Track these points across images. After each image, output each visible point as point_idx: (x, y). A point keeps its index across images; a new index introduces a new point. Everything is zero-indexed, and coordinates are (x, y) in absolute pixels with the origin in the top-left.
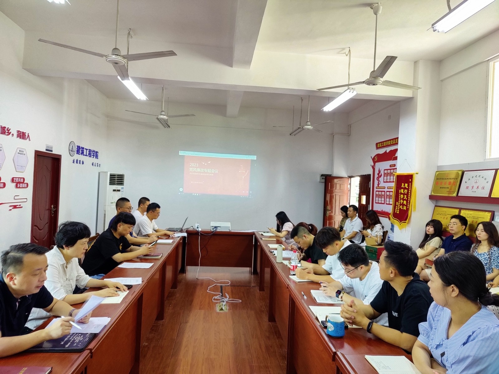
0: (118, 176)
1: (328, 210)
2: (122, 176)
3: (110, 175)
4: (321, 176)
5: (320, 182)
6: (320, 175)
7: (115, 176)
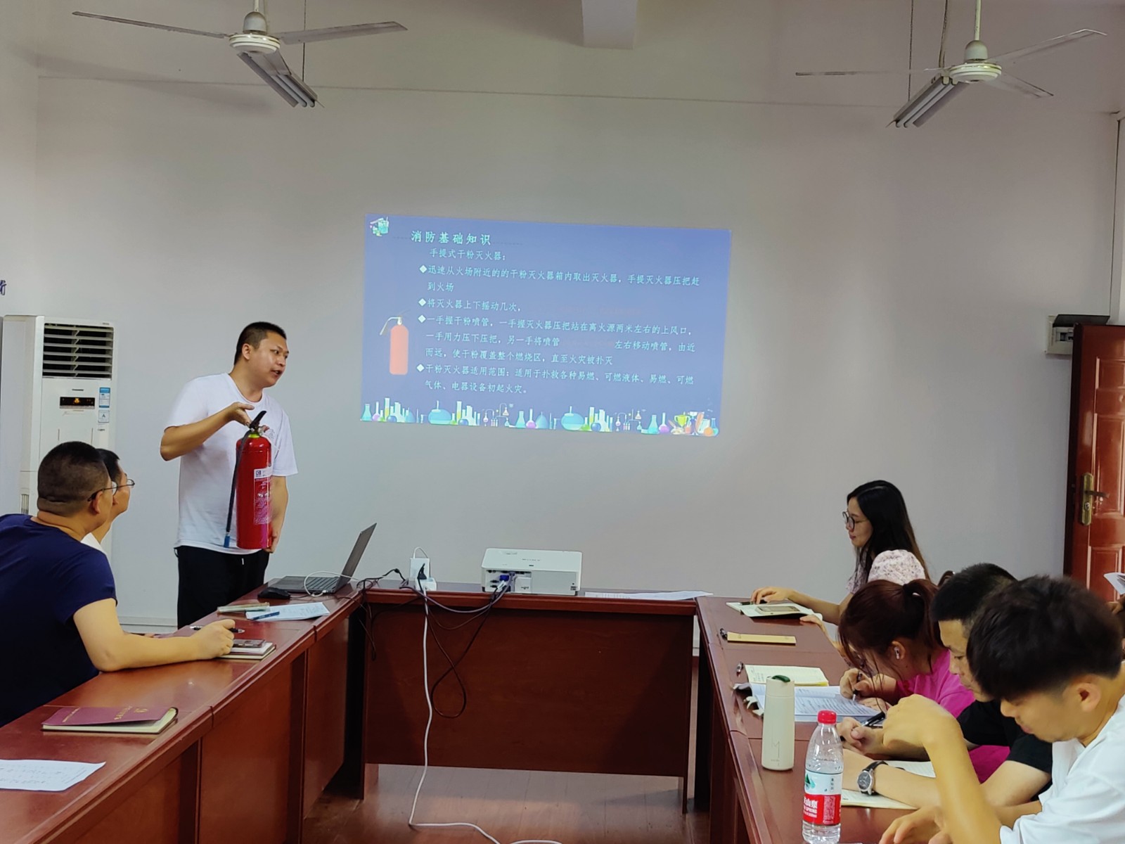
0: (81, 334)
1: (1088, 492)
2: (104, 335)
3: (46, 331)
4: (1054, 325)
5: (1050, 355)
6: (1052, 322)
7: (70, 333)
